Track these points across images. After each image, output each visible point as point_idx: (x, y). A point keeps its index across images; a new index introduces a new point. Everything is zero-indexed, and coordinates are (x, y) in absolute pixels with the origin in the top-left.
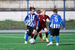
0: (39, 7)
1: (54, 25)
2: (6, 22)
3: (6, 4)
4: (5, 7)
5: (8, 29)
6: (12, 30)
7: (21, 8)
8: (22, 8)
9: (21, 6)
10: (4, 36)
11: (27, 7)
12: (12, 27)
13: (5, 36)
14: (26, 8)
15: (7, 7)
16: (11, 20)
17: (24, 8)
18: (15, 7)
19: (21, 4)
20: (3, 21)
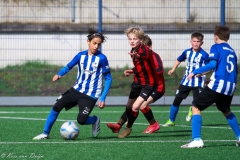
0: (136, 21)
1: (222, 82)
2: (28, 69)
3: (28, 10)
4: (22, 20)
5: (32, 94)
6: (47, 95)
7: (77, 21)
8: (81, 24)
9: (77, 15)
10: (21, 115)
11: (97, 21)
12: (46, 86)
13: (25, 116)
14: (94, 24)
15: (29, 20)
16: (42, 63)
17: (89, 24)
18: (56, 20)
19: (77, 10)
20: (17, 66)
